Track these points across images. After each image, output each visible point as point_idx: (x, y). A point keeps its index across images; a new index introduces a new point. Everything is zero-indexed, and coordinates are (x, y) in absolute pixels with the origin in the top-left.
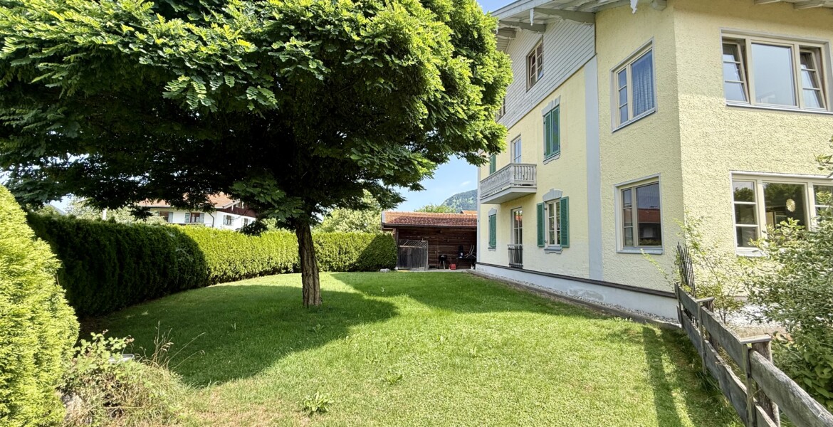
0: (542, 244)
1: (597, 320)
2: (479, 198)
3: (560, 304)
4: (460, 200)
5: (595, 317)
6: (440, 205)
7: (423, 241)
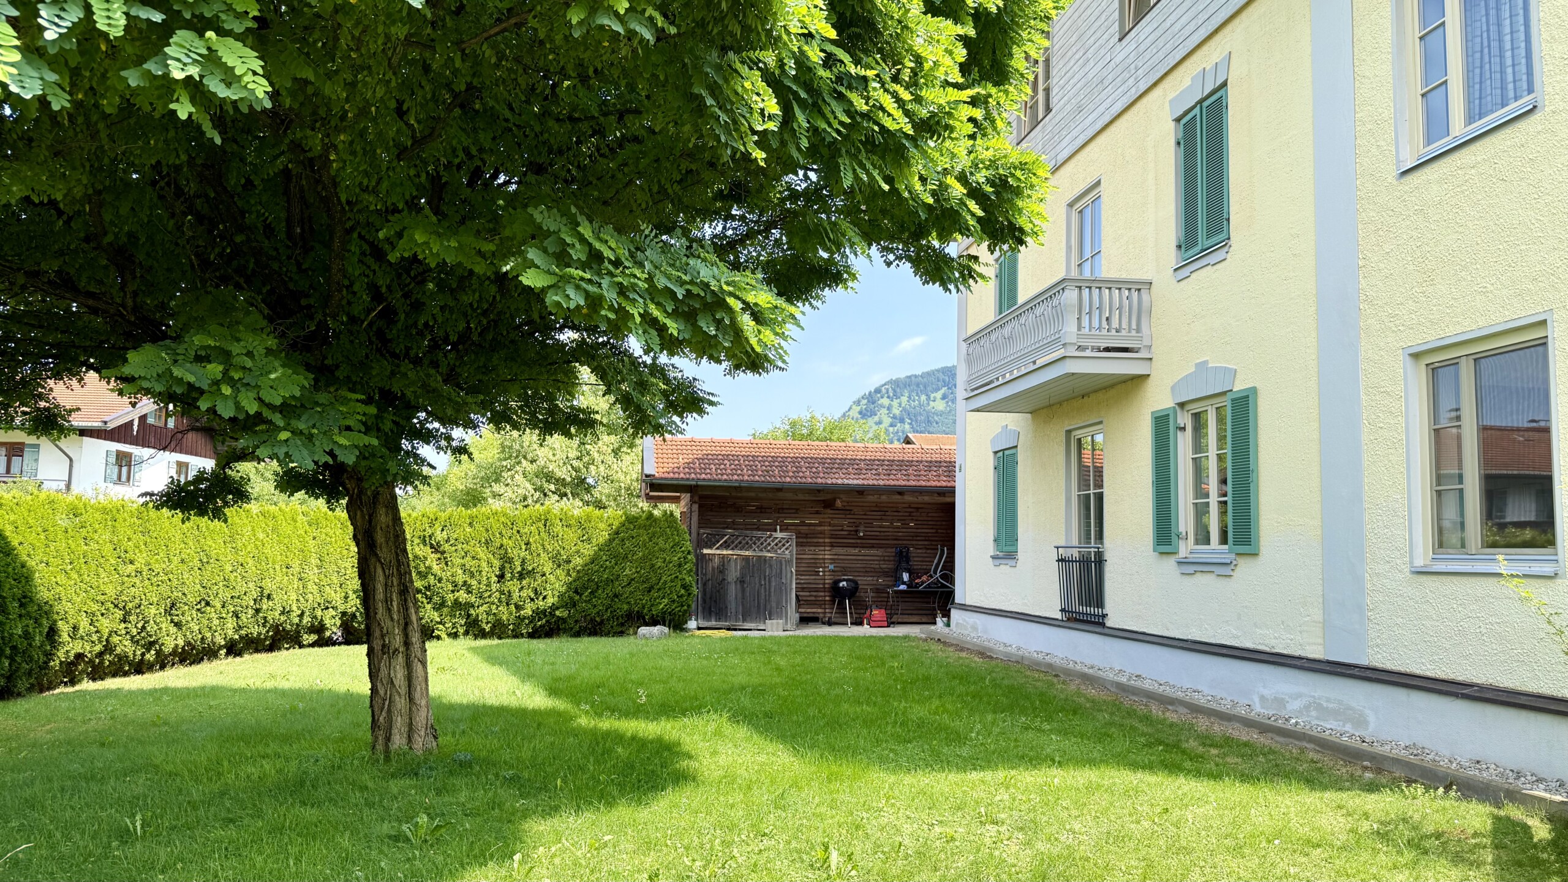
0: (1169, 543)
1: (1344, 795)
2: (961, 393)
3: (1228, 743)
4: (904, 399)
5: (1337, 785)
6: (837, 415)
7: (779, 535)
